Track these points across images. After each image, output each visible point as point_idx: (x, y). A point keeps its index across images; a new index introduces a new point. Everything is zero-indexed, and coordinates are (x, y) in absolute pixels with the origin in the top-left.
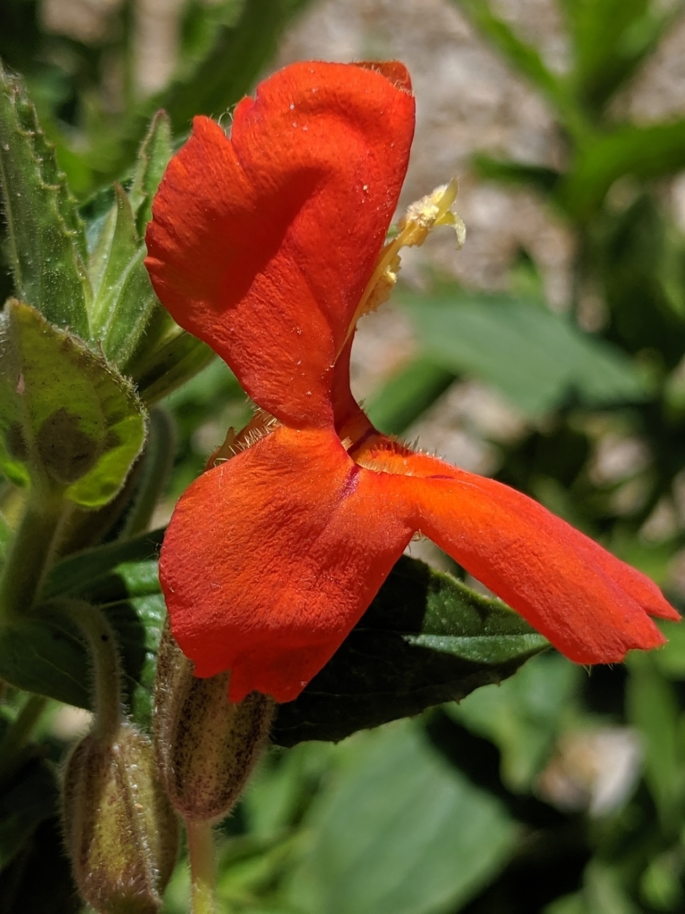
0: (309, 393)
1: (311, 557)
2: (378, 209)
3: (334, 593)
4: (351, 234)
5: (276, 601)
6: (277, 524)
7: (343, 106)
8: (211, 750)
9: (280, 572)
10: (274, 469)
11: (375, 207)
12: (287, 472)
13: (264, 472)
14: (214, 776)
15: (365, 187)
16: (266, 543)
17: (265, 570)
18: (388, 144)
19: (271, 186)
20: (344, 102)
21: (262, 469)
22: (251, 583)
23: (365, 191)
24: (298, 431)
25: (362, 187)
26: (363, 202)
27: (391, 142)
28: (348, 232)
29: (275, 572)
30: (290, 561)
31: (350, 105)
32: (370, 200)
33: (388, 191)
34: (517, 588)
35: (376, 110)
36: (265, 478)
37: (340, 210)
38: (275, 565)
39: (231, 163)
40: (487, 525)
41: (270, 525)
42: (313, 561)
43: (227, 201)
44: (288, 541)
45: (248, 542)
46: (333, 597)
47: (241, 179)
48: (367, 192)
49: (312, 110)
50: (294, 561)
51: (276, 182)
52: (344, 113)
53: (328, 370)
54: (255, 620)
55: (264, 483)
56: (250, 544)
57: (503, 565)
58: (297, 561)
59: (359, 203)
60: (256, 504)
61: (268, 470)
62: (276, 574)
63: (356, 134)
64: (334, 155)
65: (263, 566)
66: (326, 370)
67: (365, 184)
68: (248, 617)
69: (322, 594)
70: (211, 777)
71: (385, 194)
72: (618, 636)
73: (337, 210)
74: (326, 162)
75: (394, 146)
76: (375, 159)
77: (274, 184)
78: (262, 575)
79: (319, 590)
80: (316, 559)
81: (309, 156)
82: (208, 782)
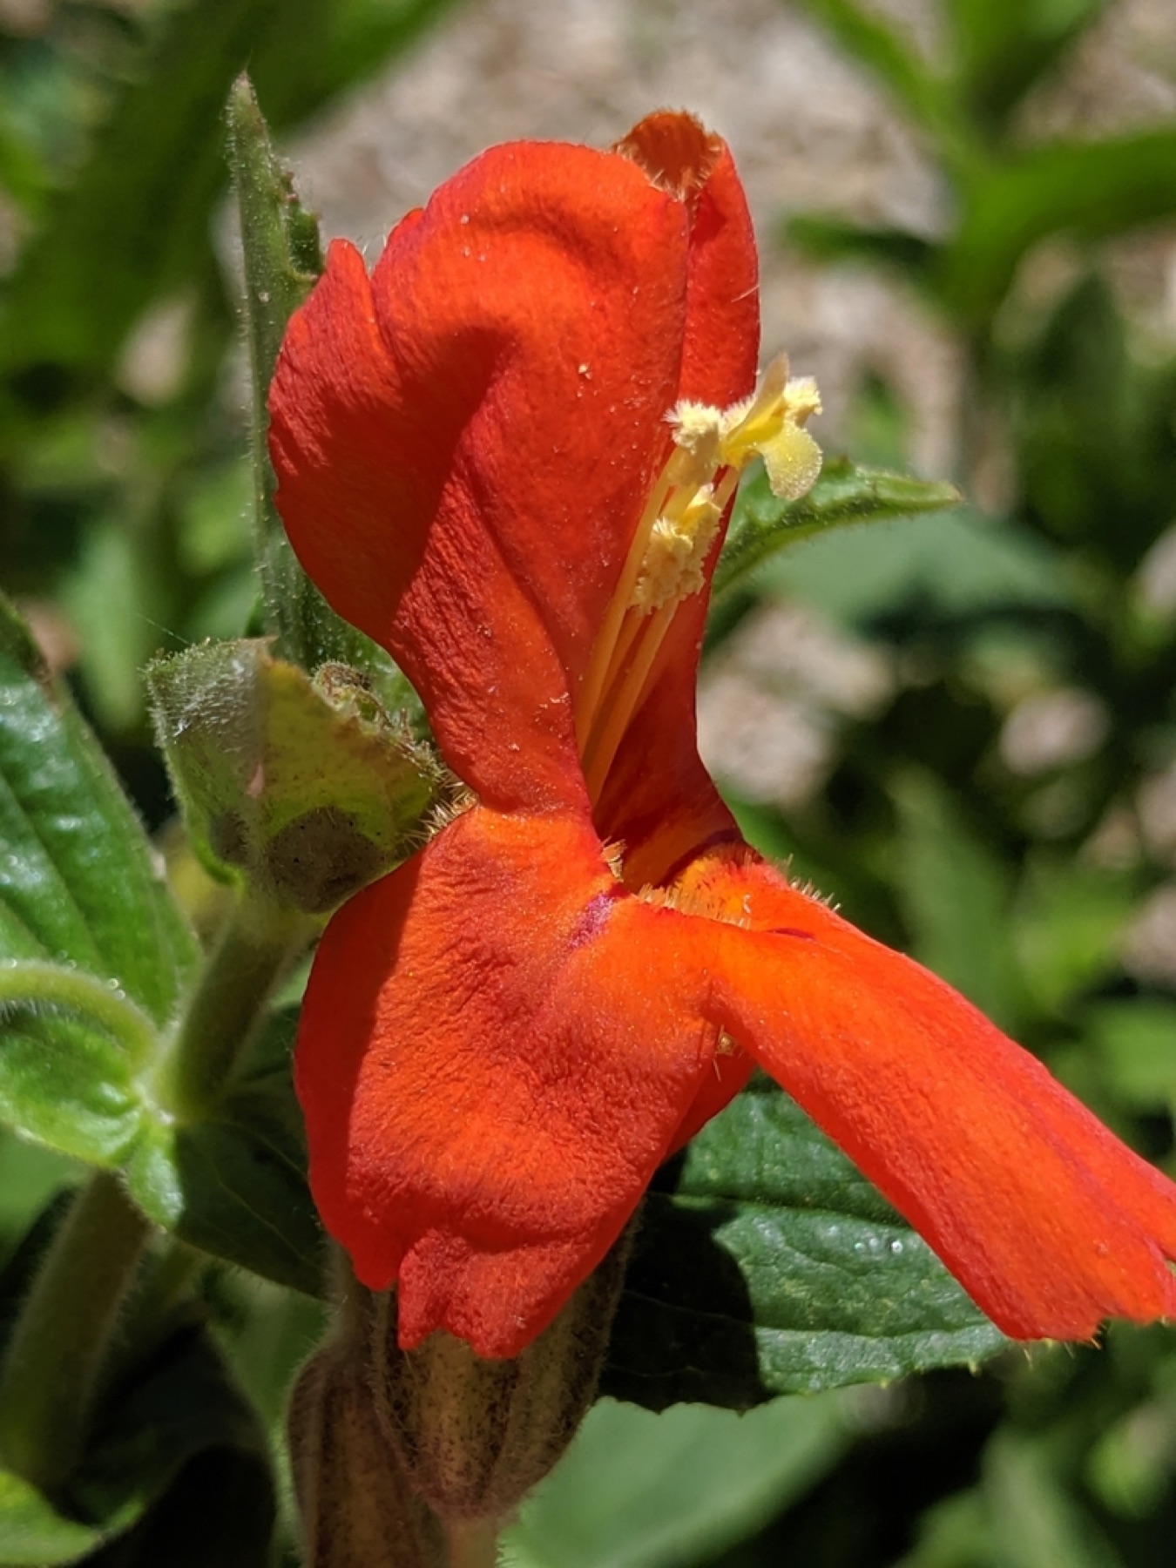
0: (515, 747)
1: (524, 1059)
2: (613, 409)
3: (564, 1134)
4: (560, 455)
5: (455, 1135)
6: (467, 989)
7: (550, 217)
8: (445, 1391)
9: (467, 1083)
10: (461, 883)
11: (606, 406)
12: (480, 891)
13: (448, 889)
14: (456, 1439)
15: (583, 369)
16: (445, 1022)
17: (440, 1075)
18: (629, 289)
19: (417, 359)
20: (552, 210)
21: (443, 883)
22: (410, 1094)
23: (583, 375)
24: (504, 817)
25: (577, 369)
26: (579, 395)
27: (634, 284)
28: (553, 451)
29: (458, 1080)
30: (488, 1063)
31: (562, 217)
32: (595, 393)
33: (633, 377)
34: (893, 1163)
35: (607, 225)
36: (445, 900)
37: (533, 408)
38: (460, 1068)
39: (363, 320)
40: (839, 1026)
41: (453, 989)
42: (527, 1067)
43: (355, 388)
44: (485, 1023)
45: (412, 1016)
46: (561, 1142)
47: (377, 348)
48: (588, 376)
49: (498, 224)
50: (496, 1064)
51: (425, 354)
52: (552, 229)
53: (546, 706)
54: (412, 1166)
55: (445, 908)
56: (416, 1020)
57: (866, 1110)
58: (500, 1064)
59: (573, 398)
60: (428, 946)
61: (452, 886)
62: (461, 1085)
63: (572, 268)
64: (520, 305)
65: (437, 1065)
66: (541, 706)
67: (584, 362)
68: (401, 1157)
69: (543, 1134)
70: (452, 1443)
71: (627, 381)
72: (1079, 1284)
73: (527, 410)
74: (505, 319)
75: (639, 292)
76: (606, 317)
77: (421, 356)
78: (434, 1082)
79: (538, 1126)
80: (533, 1063)
81: (477, 307)
82: (450, 1451)
